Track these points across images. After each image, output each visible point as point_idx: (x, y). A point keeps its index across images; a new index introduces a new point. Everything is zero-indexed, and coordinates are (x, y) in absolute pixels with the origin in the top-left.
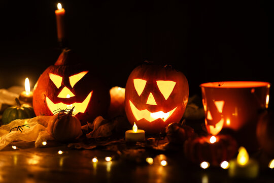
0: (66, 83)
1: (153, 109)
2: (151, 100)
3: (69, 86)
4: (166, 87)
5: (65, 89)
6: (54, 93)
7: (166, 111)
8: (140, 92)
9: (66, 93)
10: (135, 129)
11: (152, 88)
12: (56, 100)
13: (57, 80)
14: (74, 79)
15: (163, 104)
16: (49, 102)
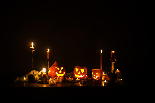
0: (60, 69)
1: (79, 75)
2: (79, 73)
3: (61, 70)
4: (83, 71)
5: (60, 71)
6: (58, 72)
7: (82, 75)
8: (77, 71)
9: (60, 72)
10: (78, 79)
11: (80, 70)
12: (59, 73)
13: (58, 69)
14: (62, 68)
15: (82, 74)
16: (57, 73)
